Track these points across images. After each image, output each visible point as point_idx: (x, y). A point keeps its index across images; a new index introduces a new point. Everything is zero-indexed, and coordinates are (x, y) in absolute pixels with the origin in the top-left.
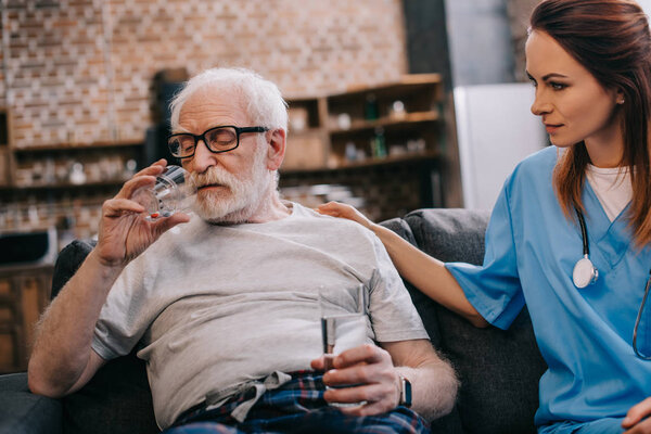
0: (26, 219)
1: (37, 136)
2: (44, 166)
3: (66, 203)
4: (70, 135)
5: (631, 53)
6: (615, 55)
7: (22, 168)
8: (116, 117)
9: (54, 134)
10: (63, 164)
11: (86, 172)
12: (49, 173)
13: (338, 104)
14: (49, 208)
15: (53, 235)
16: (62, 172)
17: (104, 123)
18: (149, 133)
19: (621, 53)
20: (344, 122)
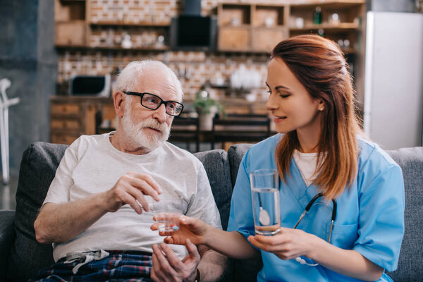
0: (94, 67)
1: (105, 15)
2: (108, 34)
3: (119, 58)
4: (125, 15)
5: (330, 80)
6: (322, 79)
7: (94, 34)
8: (155, 6)
9: (115, 15)
10: (120, 34)
11: (133, 41)
12: (109, 39)
13: (296, 10)
14: (108, 61)
15: (108, 78)
16: (118, 39)
17: (147, 10)
18: (173, 19)
19: (326, 79)
20: (299, 23)
